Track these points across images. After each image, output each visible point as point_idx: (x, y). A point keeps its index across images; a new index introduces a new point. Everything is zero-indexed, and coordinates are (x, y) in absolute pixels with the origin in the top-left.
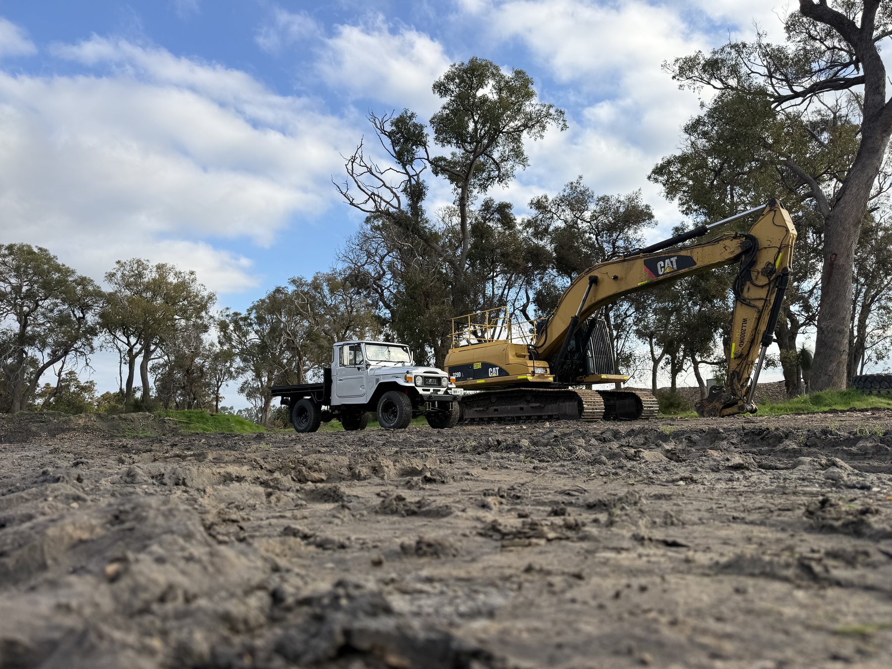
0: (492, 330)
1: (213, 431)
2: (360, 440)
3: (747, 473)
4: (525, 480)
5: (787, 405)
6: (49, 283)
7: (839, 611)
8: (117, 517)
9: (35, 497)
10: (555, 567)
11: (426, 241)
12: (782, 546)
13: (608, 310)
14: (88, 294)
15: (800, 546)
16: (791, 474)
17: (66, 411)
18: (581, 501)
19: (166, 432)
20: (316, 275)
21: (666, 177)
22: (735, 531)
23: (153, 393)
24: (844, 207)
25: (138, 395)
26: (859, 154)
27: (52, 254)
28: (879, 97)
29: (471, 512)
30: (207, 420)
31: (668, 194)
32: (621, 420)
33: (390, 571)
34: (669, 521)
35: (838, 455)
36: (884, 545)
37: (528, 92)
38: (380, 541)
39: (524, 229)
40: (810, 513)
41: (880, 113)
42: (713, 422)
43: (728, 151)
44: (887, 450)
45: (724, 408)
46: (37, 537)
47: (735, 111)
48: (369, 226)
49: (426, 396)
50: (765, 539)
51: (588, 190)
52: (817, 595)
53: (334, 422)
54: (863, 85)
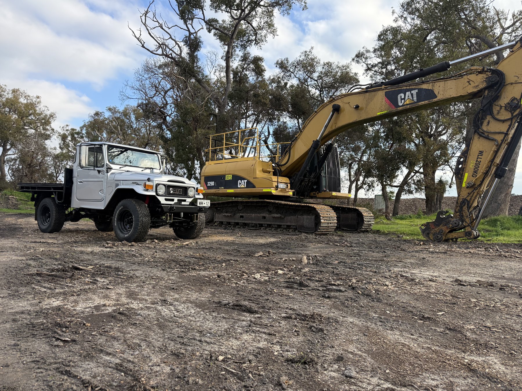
11: (200, 83)
20: (126, 107)
49: (167, 206)
51: (316, 58)
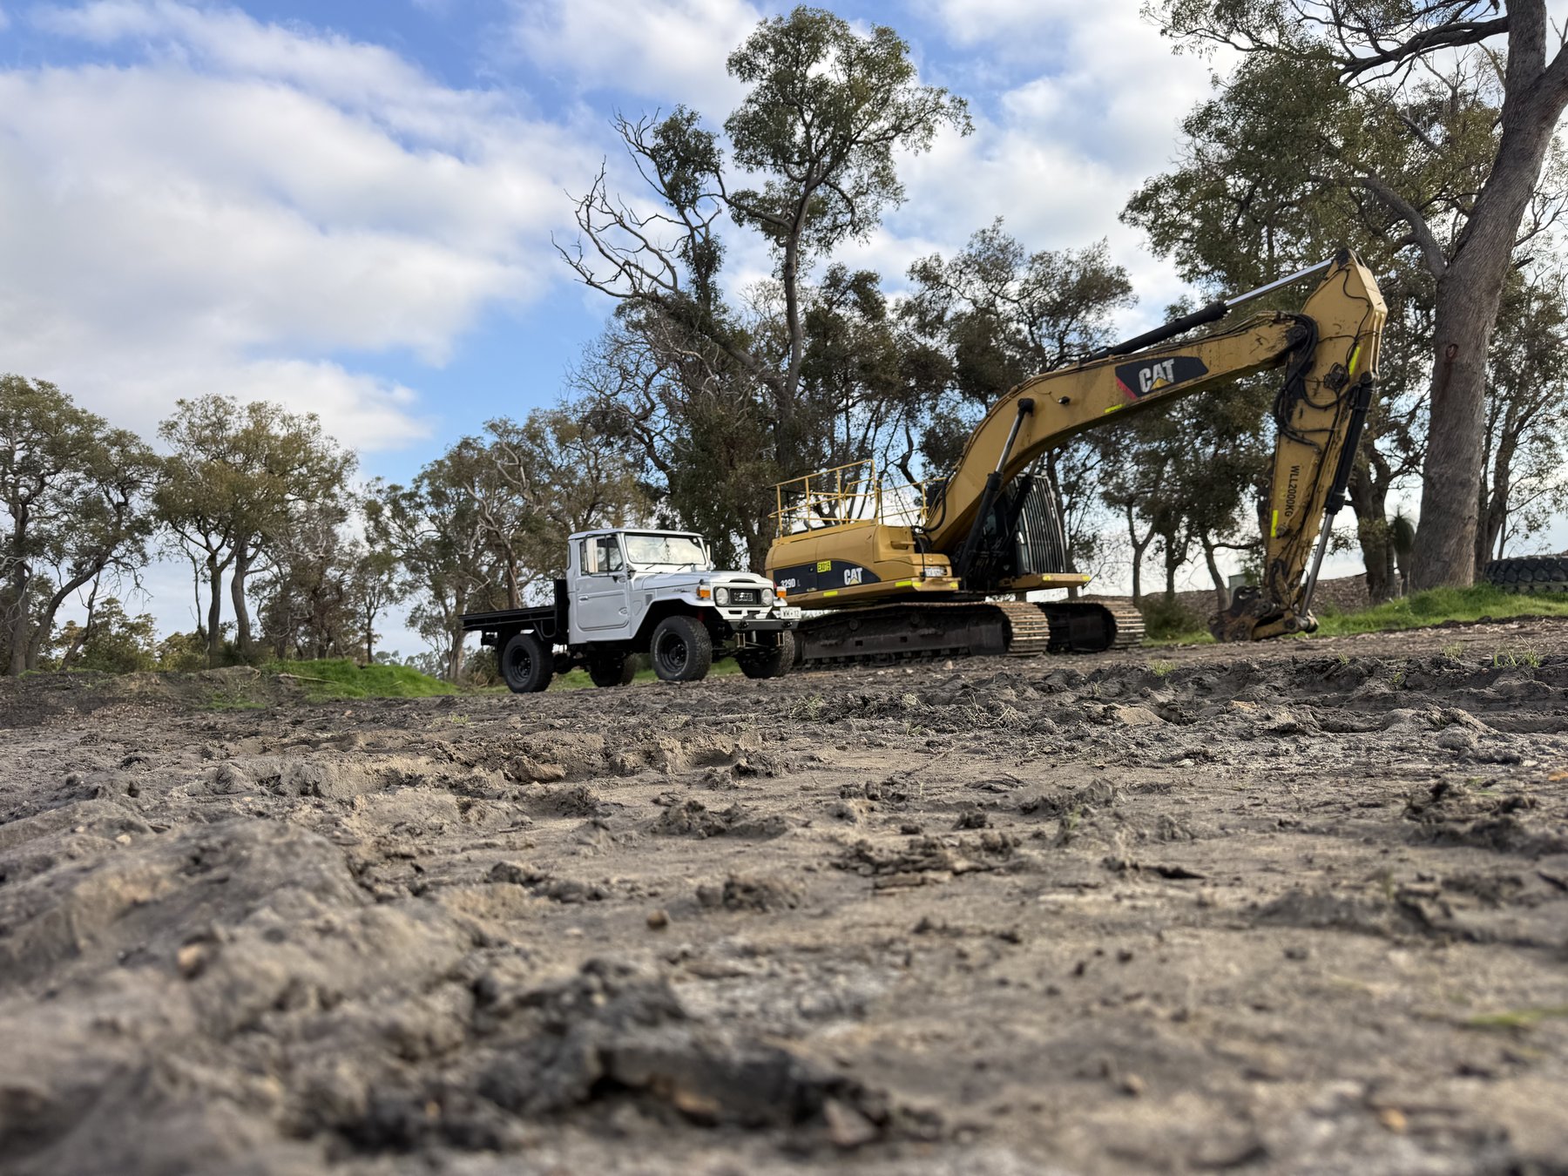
0: (848, 502)
1: (366, 694)
2: (622, 703)
3: (1303, 740)
4: (913, 765)
5: (1371, 616)
6: (61, 445)
7: (1470, 986)
8: (196, 860)
9: (56, 825)
10: (969, 922)
11: (726, 345)
12: (1368, 871)
13: (1053, 459)
14: (130, 461)
15: (1399, 871)
16: (1380, 739)
17: (106, 669)
18: (1011, 800)
19: (282, 699)
20: (532, 414)
21: (1151, 215)
22: (1283, 847)
23: (257, 632)
24: (1471, 260)
25: (231, 636)
26: (1498, 162)
27: (62, 393)
28: (1533, 56)
29: (819, 828)
30: (354, 677)
31: (1156, 244)
32: (1078, 653)
33: (680, 938)
34: (1167, 833)
35: (1462, 703)
36: (1547, 865)
37: (900, 67)
38: (661, 884)
39: (901, 317)
40: (1415, 811)
41: (1536, 86)
42: (1240, 650)
43: (1262, 164)
44: (1546, 690)
45: (1259, 625)
46: (59, 899)
47: (1276, 91)
48: (622, 323)
49: (735, 622)
50: (1336, 859)
51: (1012, 243)
52: (1432, 959)
53: (577, 672)
54: (1507, 35)
